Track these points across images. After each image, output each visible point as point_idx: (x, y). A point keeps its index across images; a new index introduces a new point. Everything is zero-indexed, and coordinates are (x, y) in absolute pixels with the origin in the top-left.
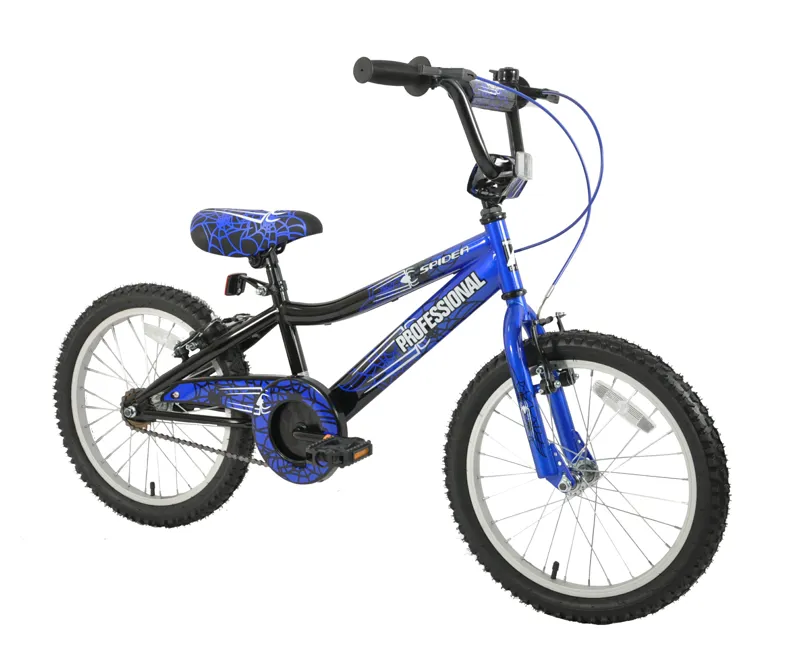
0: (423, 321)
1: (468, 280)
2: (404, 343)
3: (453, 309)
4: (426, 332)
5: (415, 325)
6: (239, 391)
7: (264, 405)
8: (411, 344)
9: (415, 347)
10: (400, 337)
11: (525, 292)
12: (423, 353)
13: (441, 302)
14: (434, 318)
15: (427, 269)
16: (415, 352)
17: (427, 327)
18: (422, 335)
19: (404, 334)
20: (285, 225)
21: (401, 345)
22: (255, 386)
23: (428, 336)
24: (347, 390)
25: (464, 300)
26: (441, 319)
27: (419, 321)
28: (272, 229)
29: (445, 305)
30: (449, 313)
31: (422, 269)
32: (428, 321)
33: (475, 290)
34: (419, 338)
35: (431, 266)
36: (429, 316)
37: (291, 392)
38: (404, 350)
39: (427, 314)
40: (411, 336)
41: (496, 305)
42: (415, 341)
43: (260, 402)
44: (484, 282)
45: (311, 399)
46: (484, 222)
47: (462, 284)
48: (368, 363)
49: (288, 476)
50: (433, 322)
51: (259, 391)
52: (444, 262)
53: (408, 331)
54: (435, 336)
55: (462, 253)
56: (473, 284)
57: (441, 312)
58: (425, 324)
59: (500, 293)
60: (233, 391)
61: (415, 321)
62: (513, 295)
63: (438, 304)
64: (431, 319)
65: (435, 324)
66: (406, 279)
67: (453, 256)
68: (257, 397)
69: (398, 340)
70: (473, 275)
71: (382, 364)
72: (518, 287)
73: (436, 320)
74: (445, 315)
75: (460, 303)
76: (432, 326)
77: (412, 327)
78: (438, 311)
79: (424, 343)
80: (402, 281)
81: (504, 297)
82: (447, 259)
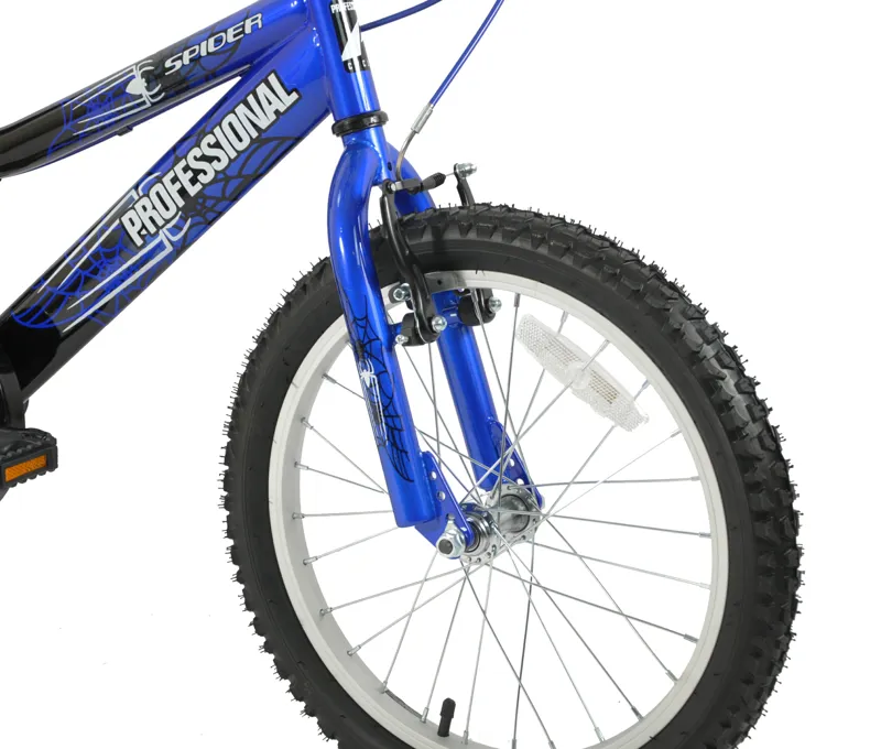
0: (175, 180)
1: (262, 90)
2: (138, 226)
3: (233, 154)
4: (181, 203)
5: (158, 187)
8: (152, 229)
9: (161, 237)
10: (131, 214)
11: (382, 119)
12: (180, 248)
13: (210, 139)
14: (197, 172)
15: (178, 65)
16: (160, 246)
17: (183, 192)
18: (173, 210)
19: (138, 206)
21: (133, 231)
23: (185, 212)
24: (28, 324)
25: (255, 134)
26: (211, 175)
27: (167, 179)
29: (217, 145)
30: (225, 162)
31: (168, 64)
32: (185, 178)
33: (277, 112)
34: (168, 215)
35: (187, 57)
36: (186, 169)
38: (139, 242)
39: (182, 164)
40: (151, 212)
41: (322, 148)
42: (160, 222)
44: (294, 96)
47: (251, 99)
48: (68, 267)
50: (194, 181)
52: (212, 49)
53: (145, 201)
54: (203, 211)
55: (248, 30)
56: (273, 99)
57: (210, 159)
58: (178, 185)
59: (329, 120)
61: (159, 180)
62: (357, 124)
63: (204, 143)
64: (190, 174)
65: (198, 187)
66: (137, 87)
67: (230, 37)
69: (125, 219)
70: (272, 79)
71: (95, 272)
72: (368, 109)
73: (201, 177)
74: (219, 166)
75: (247, 141)
76: (193, 190)
77: (153, 193)
78: (204, 158)
79: (178, 228)
80: (129, 89)
81: (338, 130)
82: (218, 41)
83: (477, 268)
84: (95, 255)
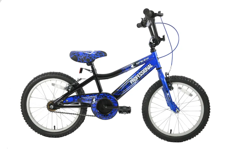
0: (137, 76)
1: (148, 65)
3: (145, 73)
4: (138, 79)
5: (135, 77)
6: (87, 98)
7: (95, 101)
8: (134, 82)
10: (131, 80)
11: (161, 68)
12: (136, 84)
13: (142, 71)
14: (140, 75)
16: (135, 84)
17: (138, 77)
18: (137, 79)
19: (132, 80)
20: (98, 54)
22: (92, 96)
23: (138, 80)
25: (147, 70)
26: (142, 75)
27: (136, 76)
28: (95, 55)
29: (143, 72)
30: (144, 74)
31: (136, 63)
32: (138, 76)
33: (150, 68)
35: (139, 63)
36: (138, 75)
37: (104, 96)
38: (132, 83)
40: (134, 80)
41: (155, 71)
43: (94, 100)
44: (152, 66)
45: (110, 98)
46: (151, 52)
47: (147, 67)
48: (122, 88)
49: (103, 118)
50: (139, 76)
51: (94, 97)
53: (133, 79)
54: (140, 79)
55: (147, 59)
56: (150, 66)
57: (142, 74)
59: (156, 68)
60: (86, 98)
61: (135, 76)
62: (159, 69)
63: (141, 72)
65: (140, 77)
66: (132, 66)
67: (145, 60)
68: (93, 99)
69: (130, 81)
70: (150, 64)
73: (141, 76)
74: (143, 74)
75: (146, 71)
76: (139, 77)
77: (134, 78)
78: (141, 73)
79: (137, 81)
80: (131, 67)
81: (157, 69)
82: (143, 61)
83: (174, 82)
84: (126, 86)
